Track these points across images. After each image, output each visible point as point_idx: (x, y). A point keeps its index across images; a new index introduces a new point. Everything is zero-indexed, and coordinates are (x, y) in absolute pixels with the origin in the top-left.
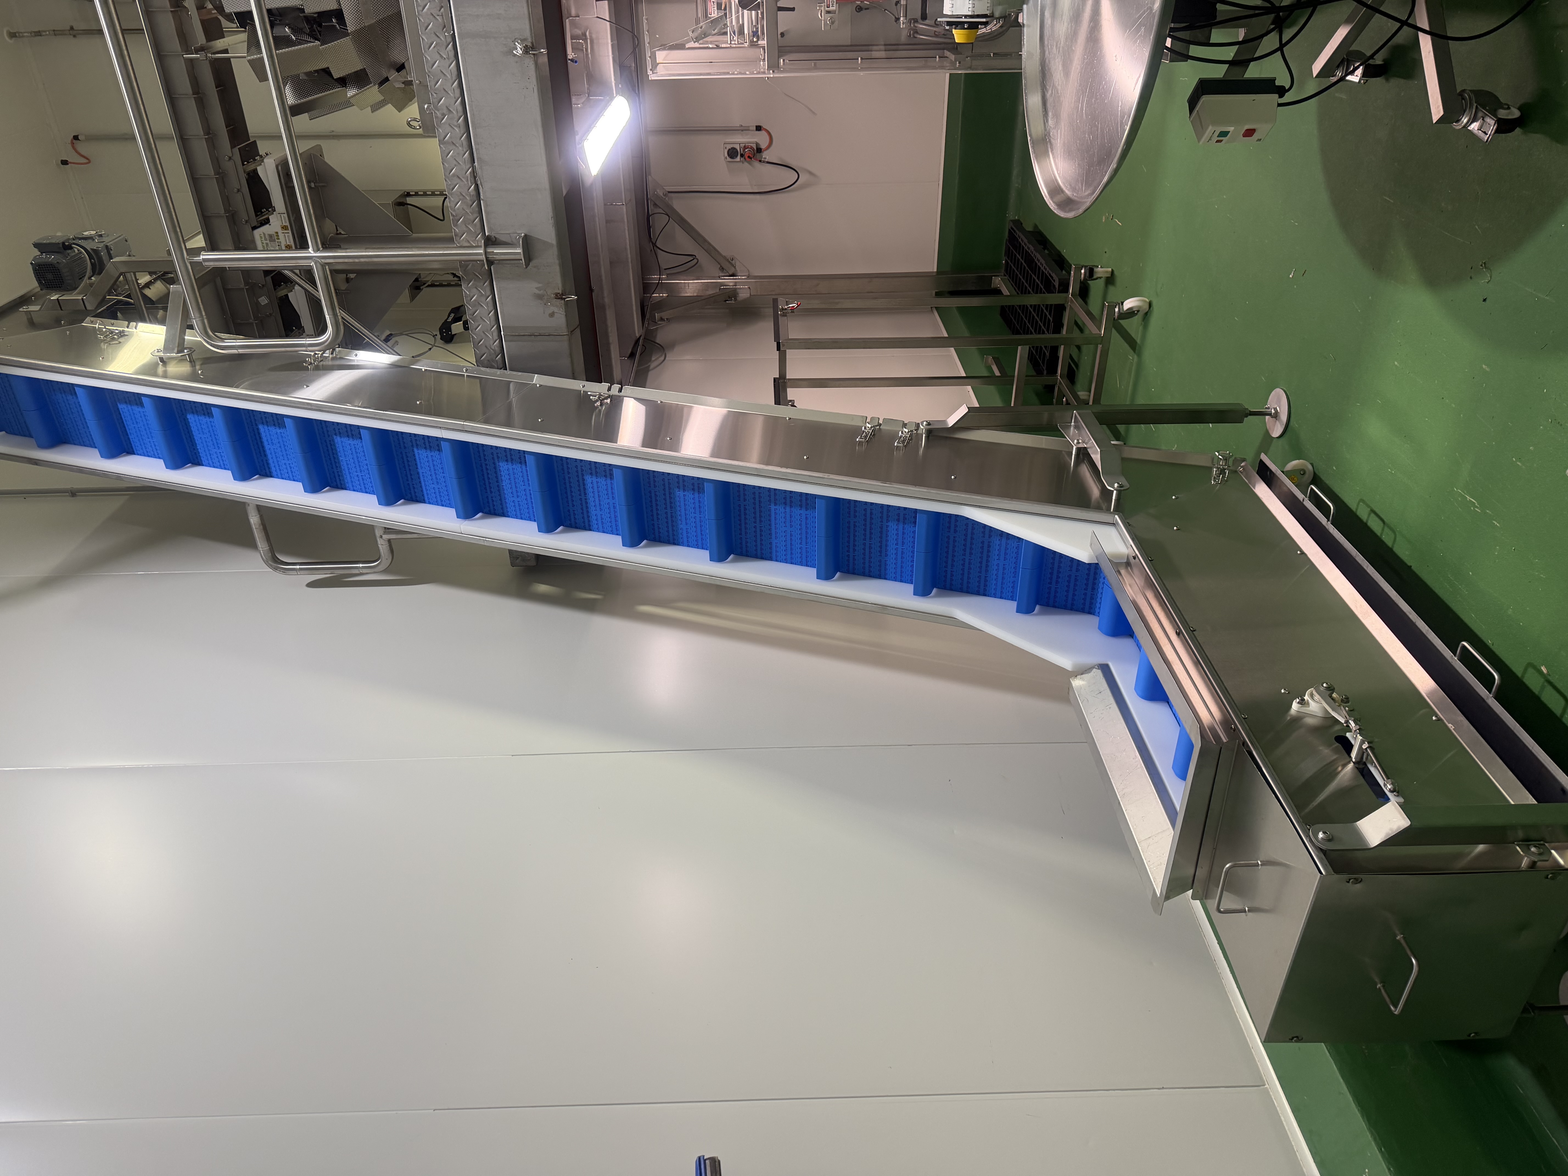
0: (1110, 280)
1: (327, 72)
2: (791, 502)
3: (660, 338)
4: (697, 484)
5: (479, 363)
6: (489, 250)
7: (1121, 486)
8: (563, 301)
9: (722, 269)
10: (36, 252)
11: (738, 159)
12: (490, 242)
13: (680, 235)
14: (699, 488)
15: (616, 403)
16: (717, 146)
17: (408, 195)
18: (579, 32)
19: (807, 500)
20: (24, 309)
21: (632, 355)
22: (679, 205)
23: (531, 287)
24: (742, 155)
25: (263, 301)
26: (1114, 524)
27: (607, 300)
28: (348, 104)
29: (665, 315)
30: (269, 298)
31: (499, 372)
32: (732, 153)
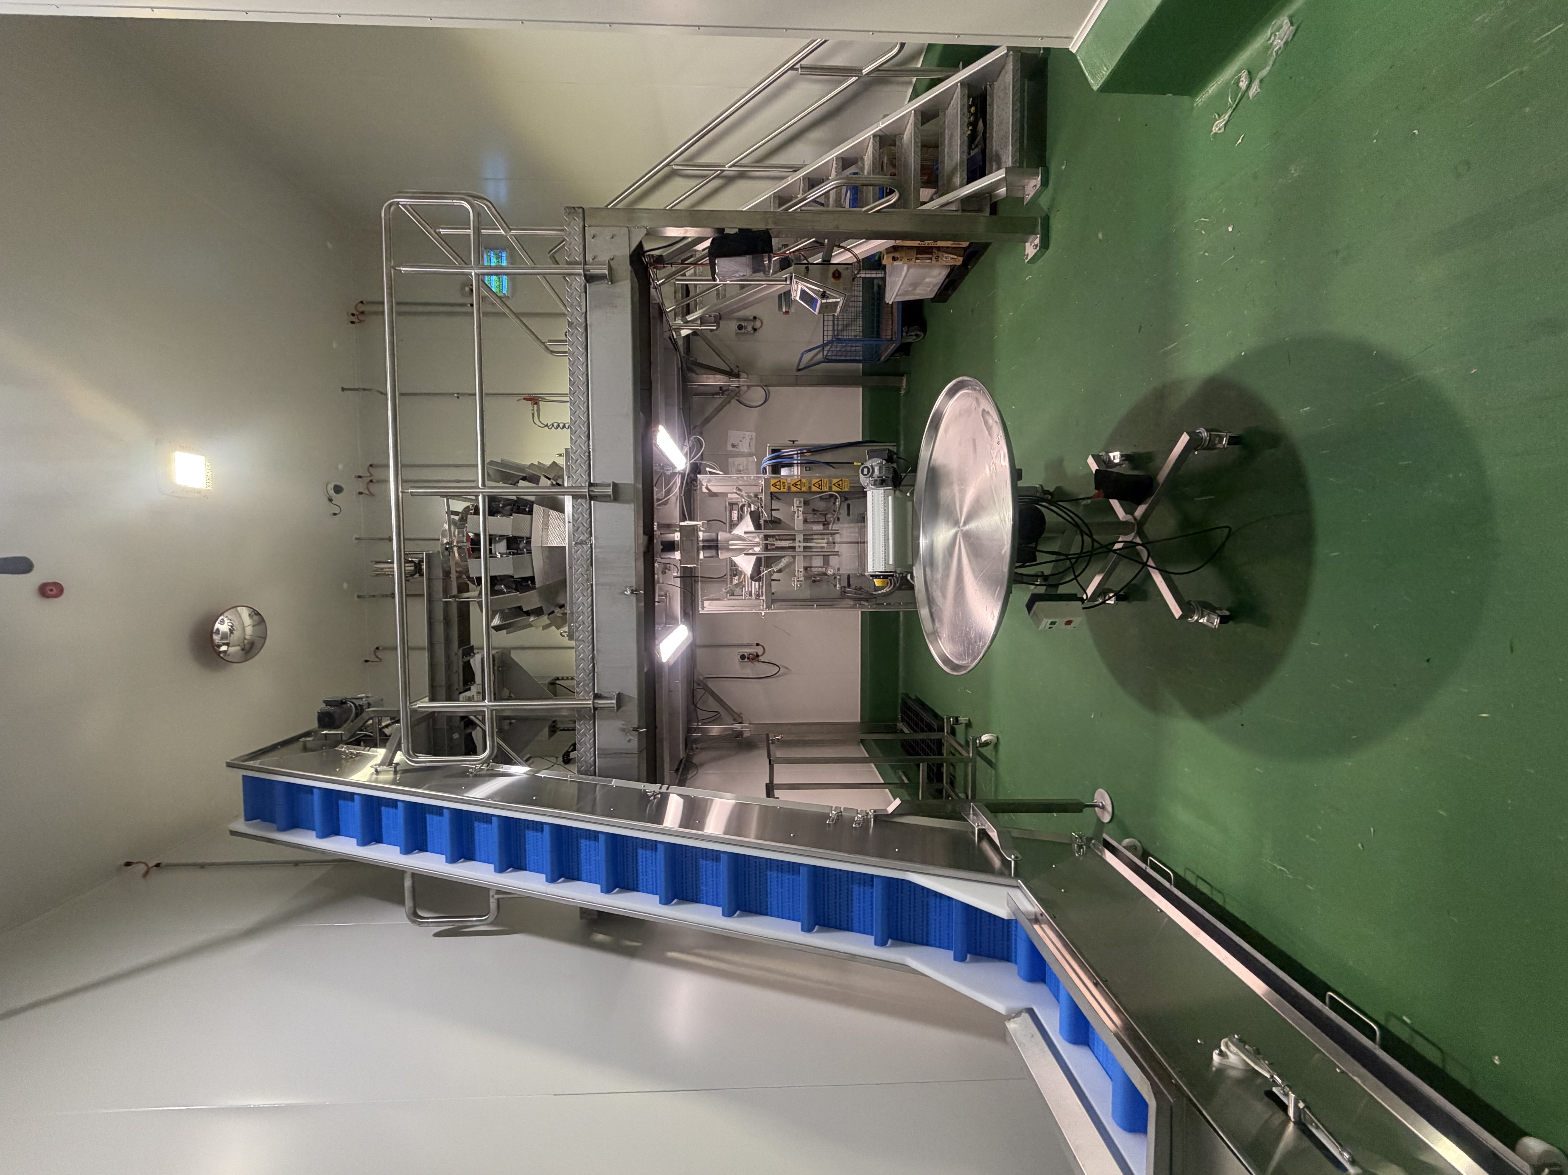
0: (969, 725)
1: (520, 608)
2: (782, 869)
3: (695, 760)
4: (715, 856)
5: (579, 772)
6: (596, 701)
7: (1016, 857)
8: (637, 733)
9: (734, 720)
10: (324, 705)
11: (746, 660)
12: (597, 696)
13: (711, 701)
14: (717, 858)
15: (664, 798)
16: (736, 653)
17: (558, 679)
18: (663, 593)
19: (794, 868)
20: (303, 739)
21: (677, 770)
22: (711, 684)
23: (619, 724)
24: (748, 658)
25: (456, 736)
26: (1018, 887)
27: (665, 735)
28: (530, 625)
29: (699, 746)
30: (460, 735)
31: (591, 777)
32: (743, 657)
